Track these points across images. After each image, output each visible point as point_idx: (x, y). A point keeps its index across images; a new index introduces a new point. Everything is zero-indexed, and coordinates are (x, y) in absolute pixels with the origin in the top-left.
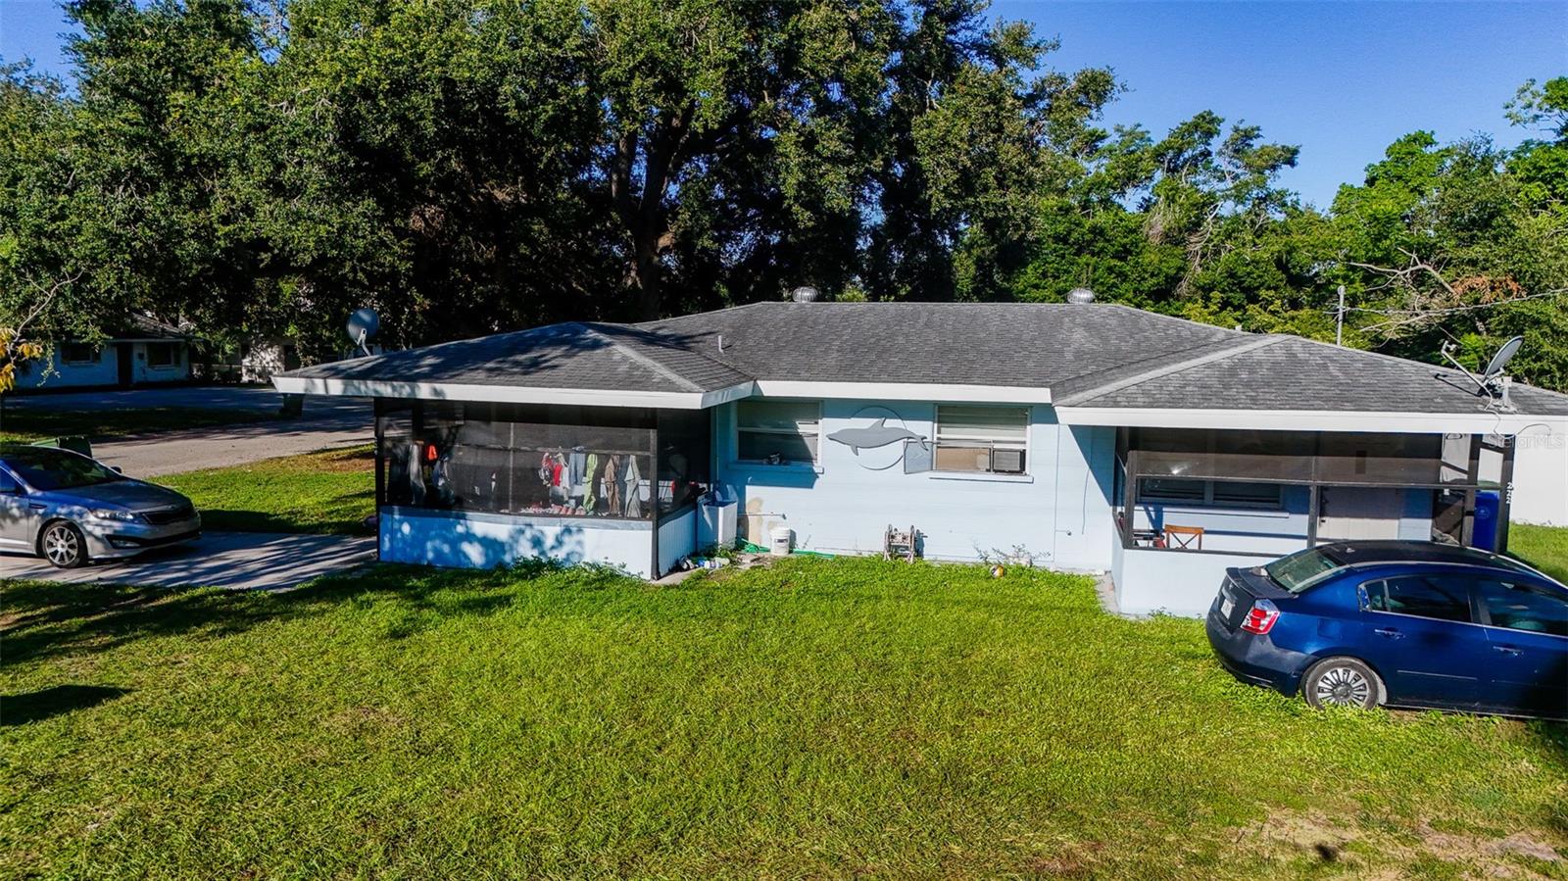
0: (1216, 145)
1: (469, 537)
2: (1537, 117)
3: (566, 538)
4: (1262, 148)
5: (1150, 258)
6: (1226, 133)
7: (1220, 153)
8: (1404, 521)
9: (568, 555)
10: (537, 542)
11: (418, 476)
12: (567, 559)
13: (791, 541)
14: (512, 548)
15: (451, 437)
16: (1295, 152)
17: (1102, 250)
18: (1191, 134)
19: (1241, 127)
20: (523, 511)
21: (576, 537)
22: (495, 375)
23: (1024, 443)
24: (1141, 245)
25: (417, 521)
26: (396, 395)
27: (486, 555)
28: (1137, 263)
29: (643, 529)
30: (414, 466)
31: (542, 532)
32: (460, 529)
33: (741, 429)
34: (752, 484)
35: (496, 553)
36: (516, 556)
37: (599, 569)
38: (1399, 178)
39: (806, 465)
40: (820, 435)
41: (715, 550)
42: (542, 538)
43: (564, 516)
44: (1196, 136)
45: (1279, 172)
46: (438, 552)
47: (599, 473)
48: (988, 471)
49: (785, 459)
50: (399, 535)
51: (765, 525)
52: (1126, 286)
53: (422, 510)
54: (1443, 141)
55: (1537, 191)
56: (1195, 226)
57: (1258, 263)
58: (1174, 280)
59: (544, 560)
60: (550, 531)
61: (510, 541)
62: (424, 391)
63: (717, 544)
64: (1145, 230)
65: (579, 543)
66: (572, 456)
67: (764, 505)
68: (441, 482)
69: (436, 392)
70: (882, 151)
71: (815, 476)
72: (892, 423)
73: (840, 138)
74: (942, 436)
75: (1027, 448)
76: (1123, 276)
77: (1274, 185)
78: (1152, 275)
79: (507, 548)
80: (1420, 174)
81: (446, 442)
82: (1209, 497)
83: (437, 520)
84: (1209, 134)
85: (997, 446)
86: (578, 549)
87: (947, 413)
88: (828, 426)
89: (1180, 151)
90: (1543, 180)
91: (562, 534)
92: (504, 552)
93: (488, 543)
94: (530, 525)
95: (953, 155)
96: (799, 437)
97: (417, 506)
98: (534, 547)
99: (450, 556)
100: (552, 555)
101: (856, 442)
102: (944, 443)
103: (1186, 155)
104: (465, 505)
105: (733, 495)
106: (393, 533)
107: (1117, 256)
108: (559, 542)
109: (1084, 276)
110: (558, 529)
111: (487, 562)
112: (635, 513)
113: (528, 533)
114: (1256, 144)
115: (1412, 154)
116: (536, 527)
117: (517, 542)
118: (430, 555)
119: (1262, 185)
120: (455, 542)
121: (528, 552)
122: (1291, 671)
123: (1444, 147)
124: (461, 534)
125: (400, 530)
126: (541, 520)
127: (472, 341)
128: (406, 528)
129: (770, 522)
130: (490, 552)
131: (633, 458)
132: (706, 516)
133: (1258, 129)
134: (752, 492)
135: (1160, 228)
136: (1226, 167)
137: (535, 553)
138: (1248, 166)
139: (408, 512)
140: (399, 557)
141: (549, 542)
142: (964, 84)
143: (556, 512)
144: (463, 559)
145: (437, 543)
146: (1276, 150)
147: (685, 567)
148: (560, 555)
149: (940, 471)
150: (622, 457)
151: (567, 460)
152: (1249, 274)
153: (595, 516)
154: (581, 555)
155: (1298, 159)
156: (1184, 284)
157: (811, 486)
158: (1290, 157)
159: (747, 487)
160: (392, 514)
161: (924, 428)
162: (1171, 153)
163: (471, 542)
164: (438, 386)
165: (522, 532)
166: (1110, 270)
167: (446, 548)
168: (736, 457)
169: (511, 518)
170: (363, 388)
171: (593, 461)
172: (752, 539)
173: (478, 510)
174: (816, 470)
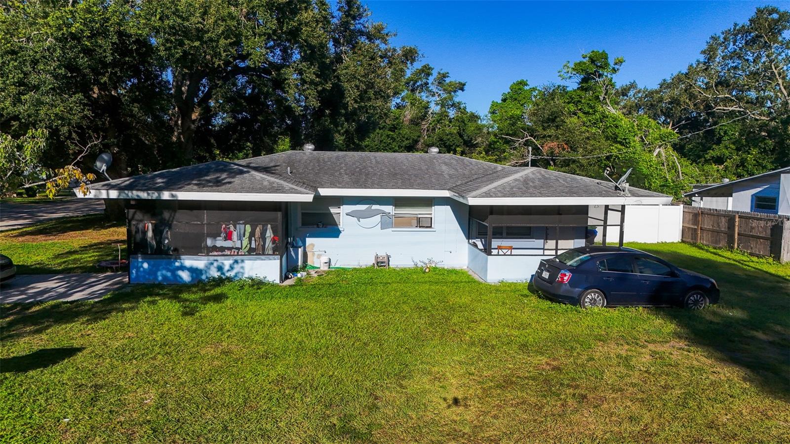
0: (431, 79)
1: (182, 268)
2: (571, 77)
3: (235, 266)
4: (450, 82)
5: (405, 131)
6: (435, 74)
7: (432, 83)
8: (575, 240)
9: (236, 273)
10: (220, 269)
11: (152, 238)
12: (236, 276)
13: (329, 263)
14: (206, 272)
15: (171, 218)
16: (464, 85)
17: (384, 127)
18: (420, 74)
19: (441, 72)
20: (211, 254)
21: (240, 265)
22: (202, 186)
23: (431, 214)
24: (401, 125)
25: (152, 262)
26: (150, 198)
27: (192, 276)
28: (400, 133)
29: (275, 259)
30: (150, 234)
31: (223, 263)
32: (177, 264)
33: (304, 211)
34: (309, 237)
35: (197, 274)
36: (209, 276)
37: (252, 280)
38: (516, 99)
39: (336, 227)
40: (342, 214)
41: (298, 269)
42: (223, 266)
43: (234, 255)
44: (423, 75)
45: (457, 93)
46: (165, 277)
47: (252, 234)
48: (417, 227)
49: (324, 225)
50: (142, 269)
51: (316, 257)
52: (395, 143)
53: (155, 256)
54: (532, 85)
55: (572, 108)
56: (424, 117)
57: (452, 134)
58: (416, 142)
59: (224, 277)
60: (227, 263)
61: (206, 269)
62: (166, 195)
63: (298, 266)
64: (402, 117)
65: (242, 268)
66: (238, 226)
67: (315, 247)
68: (166, 241)
69: (173, 196)
70: (330, 80)
71: (340, 232)
72: (375, 207)
73: (314, 73)
74: (396, 212)
75: (433, 216)
76: (393, 139)
77: (456, 100)
78: (407, 139)
79: (204, 272)
80: (524, 98)
81: (168, 221)
82: (504, 234)
83: (165, 260)
84: (428, 75)
85: (419, 216)
86: (242, 270)
87: (398, 202)
88: (346, 209)
89: (416, 82)
90: (574, 103)
91: (234, 263)
92: (202, 274)
93: (193, 271)
94: (217, 261)
95: (357, 83)
96: (331, 214)
97: (151, 254)
98: (218, 271)
99: (171, 278)
100: (228, 274)
101: (359, 215)
102: (397, 215)
103: (418, 84)
104: (180, 252)
105: (300, 243)
106: (138, 269)
107: (390, 130)
108: (232, 268)
109: (376, 139)
110: (231, 262)
111: (192, 280)
112: (271, 252)
113: (215, 264)
114: (448, 80)
115: (520, 89)
116: (220, 261)
117: (209, 269)
118: (160, 278)
119: (451, 99)
120: (174, 271)
121: (215, 274)
122: (576, 296)
123: (532, 87)
124: (178, 267)
125: (142, 267)
126: (223, 257)
127: (173, 170)
128: (146, 265)
129: (318, 255)
130: (194, 275)
131: (269, 226)
132: (292, 253)
133: (448, 73)
134: (309, 241)
135: (409, 117)
136: (435, 90)
137: (219, 274)
138: (444, 90)
139: (146, 256)
140: (142, 281)
141: (227, 267)
142: (360, 49)
143: (229, 253)
144: (179, 278)
145: (164, 272)
146: (456, 84)
147: (290, 277)
148: (232, 274)
149: (395, 227)
150: (263, 226)
151: (235, 227)
152: (449, 139)
153: (250, 254)
154: (243, 274)
155: (466, 88)
156: (420, 143)
157: (337, 237)
158: (461, 86)
159: (307, 239)
160: (138, 259)
161: (389, 209)
162: (412, 82)
163: (183, 270)
164: (174, 193)
165: (212, 264)
166: (388, 136)
167: (169, 274)
168: (300, 224)
169: (206, 257)
170: (130, 194)
171: (248, 228)
172: (309, 262)
173: (187, 255)
174: (341, 229)
